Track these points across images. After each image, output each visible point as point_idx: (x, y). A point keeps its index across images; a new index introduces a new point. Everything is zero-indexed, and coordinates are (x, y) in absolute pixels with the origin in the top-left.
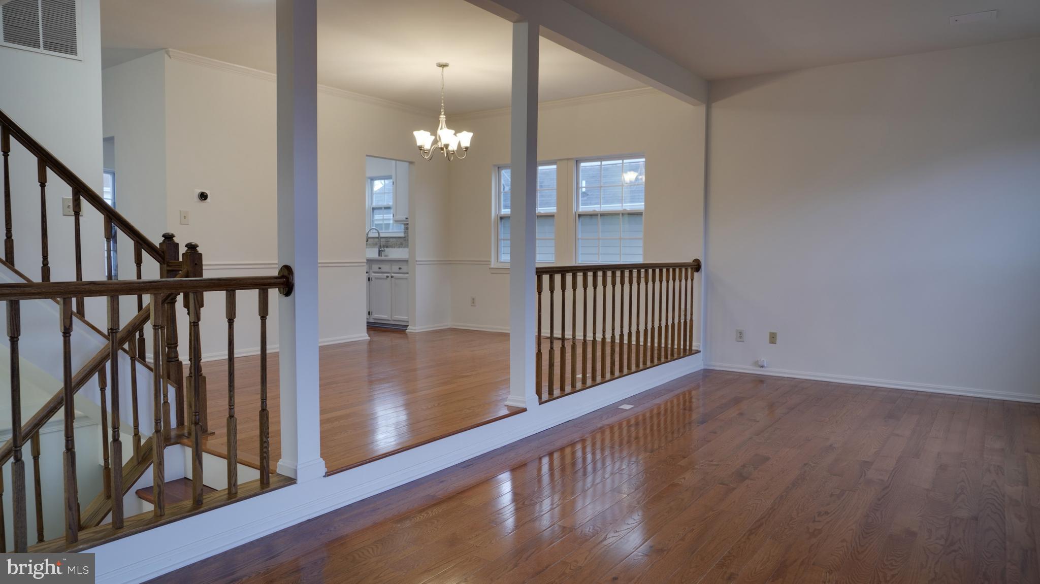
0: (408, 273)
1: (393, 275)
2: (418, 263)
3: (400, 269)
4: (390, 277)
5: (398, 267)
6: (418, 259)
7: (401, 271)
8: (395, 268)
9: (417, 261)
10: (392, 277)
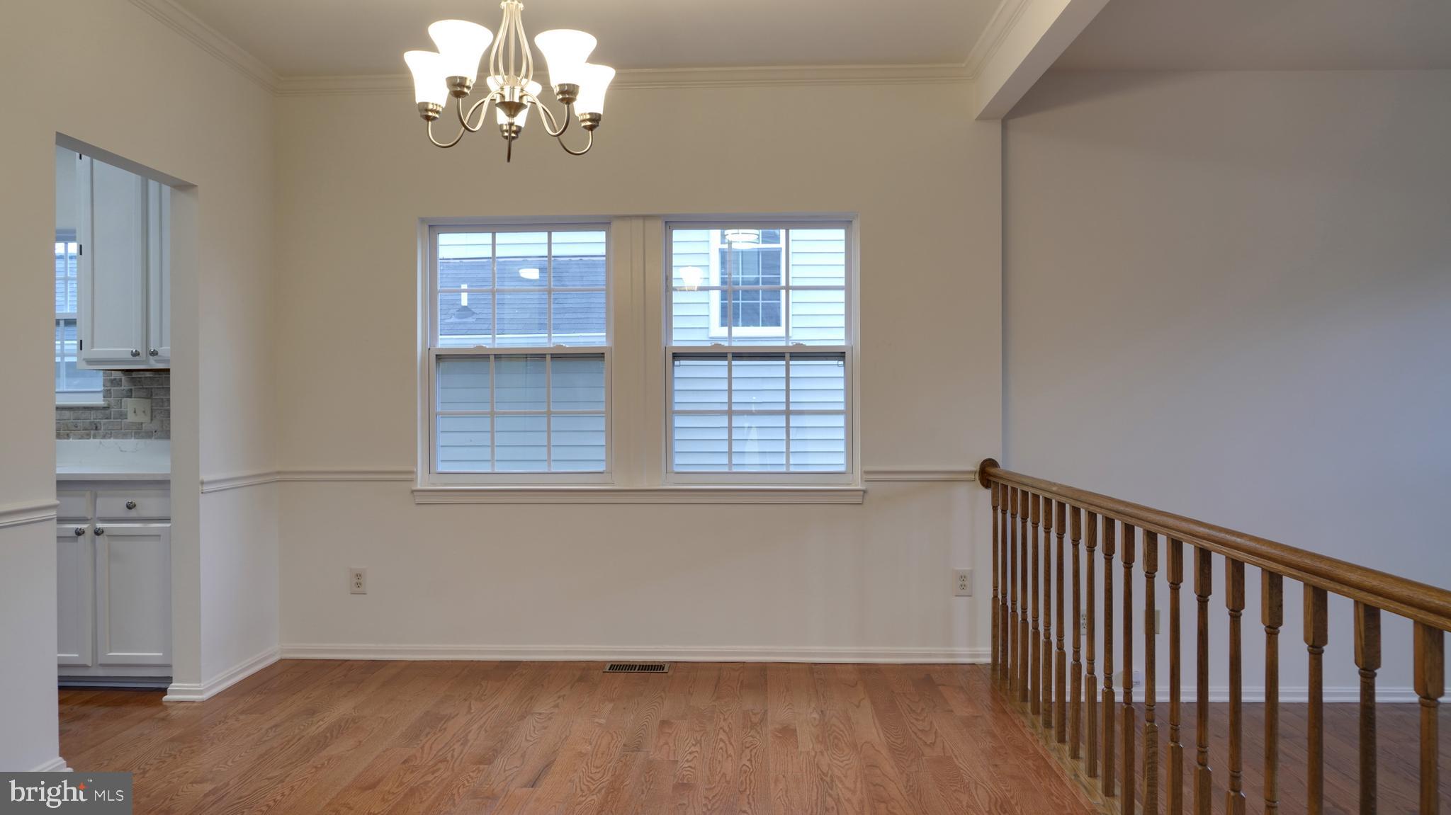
0: (167, 520)
1: (100, 525)
2: (206, 488)
3: (130, 506)
4: (89, 533)
5: (124, 502)
6: (204, 477)
7: (133, 513)
8: (113, 504)
9: (202, 483)
10: (98, 533)
